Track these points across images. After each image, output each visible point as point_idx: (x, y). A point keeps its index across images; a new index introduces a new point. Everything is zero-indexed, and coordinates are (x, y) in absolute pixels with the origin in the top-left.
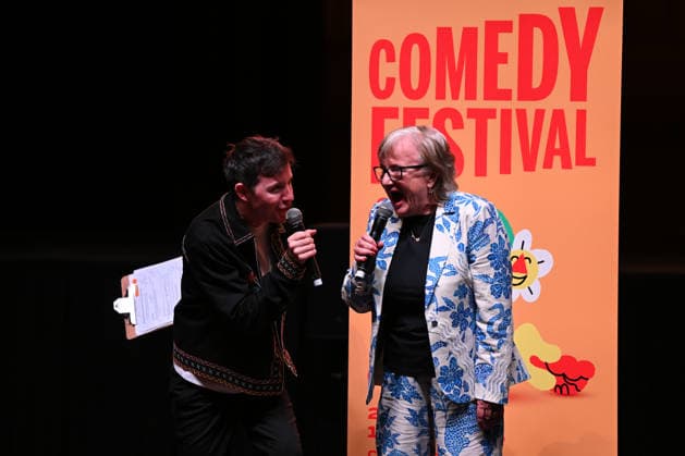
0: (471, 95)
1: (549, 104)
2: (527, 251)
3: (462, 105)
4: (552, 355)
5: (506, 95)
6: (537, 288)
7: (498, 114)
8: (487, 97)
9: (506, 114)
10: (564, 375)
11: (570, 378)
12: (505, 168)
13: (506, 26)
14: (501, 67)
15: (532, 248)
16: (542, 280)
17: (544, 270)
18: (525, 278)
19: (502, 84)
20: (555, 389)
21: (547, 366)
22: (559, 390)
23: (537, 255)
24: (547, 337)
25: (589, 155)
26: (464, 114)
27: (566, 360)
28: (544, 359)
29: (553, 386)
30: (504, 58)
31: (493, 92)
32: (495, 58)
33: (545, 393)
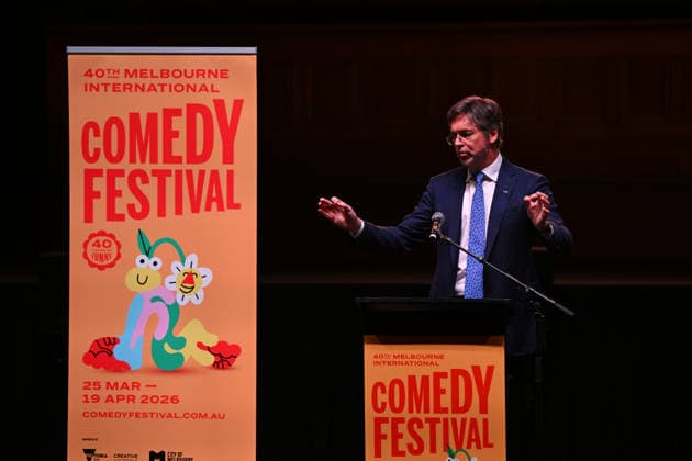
0: (154, 160)
1: (208, 166)
2: (195, 269)
3: (148, 167)
4: (212, 341)
5: (178, 160)
6: (201, 294)
7: (173, 173)
8: (165, 162)
9: (179, 173)
10: (220, 355)
11: (224, 357)
12: (179, 211)
13: (178, 112)
14: (174, 140)
15: (199, 266)
16: (204, 289)
17: (206, 282)
18: (193, 288)
19: (175, 153)
20: (214, 365)
21: (208, 349)
22: (216, 365)
23: (202, 271)
24: (209, 329)
25: (236, 201)
26: (149, 174)
27: (221, 344)
28: (206, 344)
29: (212, 363)
30: (176, 134)
31: (169, 158)
32: (170, 134)
33: (208, 367)
